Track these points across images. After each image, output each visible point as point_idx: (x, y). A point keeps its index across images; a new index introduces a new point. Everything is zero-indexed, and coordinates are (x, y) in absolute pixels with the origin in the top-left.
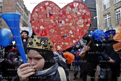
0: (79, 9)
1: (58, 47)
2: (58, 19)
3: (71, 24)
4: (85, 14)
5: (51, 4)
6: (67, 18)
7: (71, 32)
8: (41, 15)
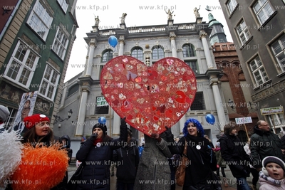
0: (175, 68)
1: (155, 125)
2: (147, 82)
3: (168, 89)
4: (186, 73)
5: (131, 61)
6: (160, 80)
7: (170, 101)
8: (118, 76)
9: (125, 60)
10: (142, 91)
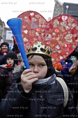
0: (68, 23)
2: (44, 32)
3: (58, 39)
4: (75, 28)
5: (36, 16)
6: (54, 32)
7: (58, 47)
8: (25, 25)
9: (32, 14)
10: (39, 38)
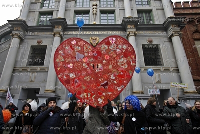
0: (118, 45)
1: (99, 100)
2: (93, 62)
3: (110, 67)
4: (127, 50)
5: (79, 43)
6: (104, 59)
7: (113, 77)
8: (68, 58)
9: (74, 42)
10: (89, 70)
